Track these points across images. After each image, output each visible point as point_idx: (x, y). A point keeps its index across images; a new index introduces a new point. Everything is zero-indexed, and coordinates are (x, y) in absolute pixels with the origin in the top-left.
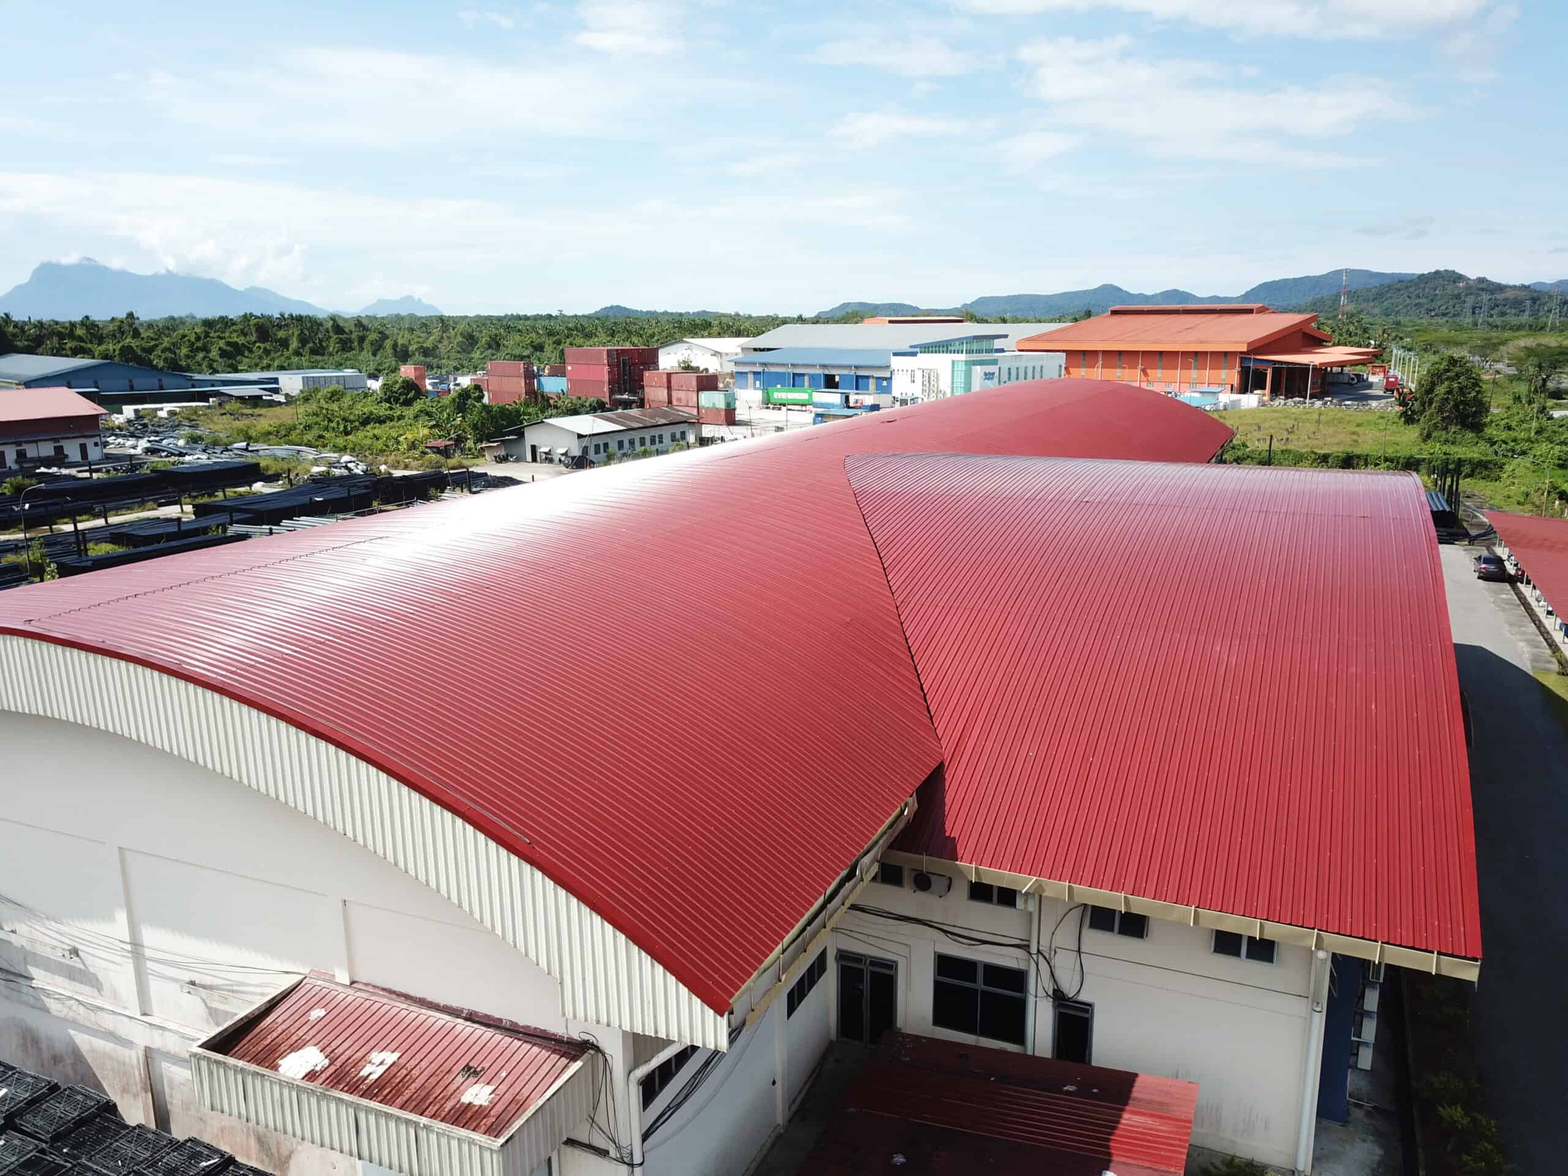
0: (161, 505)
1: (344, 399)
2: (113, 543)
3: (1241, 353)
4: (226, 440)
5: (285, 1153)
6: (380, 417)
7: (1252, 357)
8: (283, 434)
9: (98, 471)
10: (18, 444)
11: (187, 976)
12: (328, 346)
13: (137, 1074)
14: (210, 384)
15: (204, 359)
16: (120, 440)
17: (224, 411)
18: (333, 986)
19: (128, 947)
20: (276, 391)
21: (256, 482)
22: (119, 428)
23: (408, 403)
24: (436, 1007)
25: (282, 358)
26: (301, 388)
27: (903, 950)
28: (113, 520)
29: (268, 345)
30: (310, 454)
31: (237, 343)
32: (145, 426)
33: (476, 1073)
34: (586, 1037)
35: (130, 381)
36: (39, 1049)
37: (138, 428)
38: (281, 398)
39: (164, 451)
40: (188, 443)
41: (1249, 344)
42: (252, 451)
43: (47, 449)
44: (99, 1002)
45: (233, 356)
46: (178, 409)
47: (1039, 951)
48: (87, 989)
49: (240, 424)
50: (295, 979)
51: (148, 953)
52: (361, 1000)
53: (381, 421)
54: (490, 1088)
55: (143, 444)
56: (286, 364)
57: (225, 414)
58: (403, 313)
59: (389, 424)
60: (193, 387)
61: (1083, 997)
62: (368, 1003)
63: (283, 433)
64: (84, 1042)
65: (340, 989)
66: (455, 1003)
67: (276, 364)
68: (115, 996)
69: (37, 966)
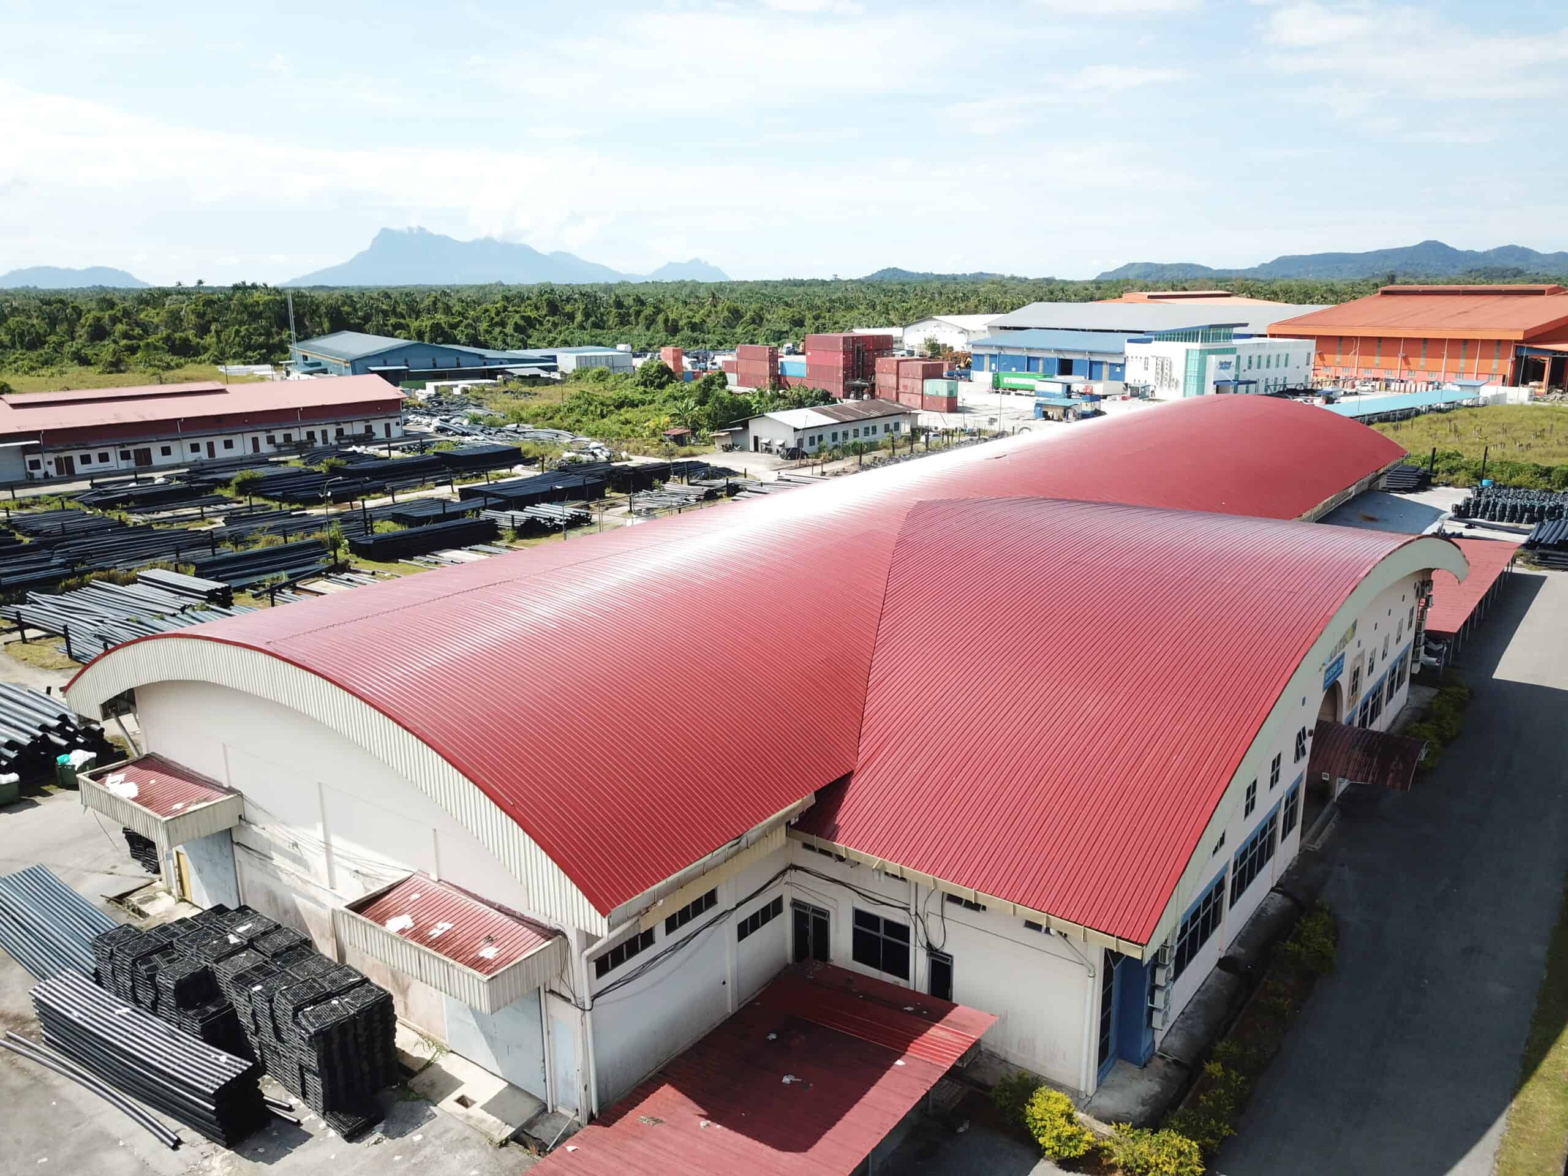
0: (438, 485)
1: (608, 380)
2: (394, 521)
3: (1516, 341)
4: (501, 421)
5: (406, 984)
6: (633, 401)
7: (1526, 345)
8: (546, 417)
9: (396, 449)
10: (338, 424)
11: (355, 867)
12: (608, 320)
13: (328, 925)
14: (498, 362)
15: (501, 332)
16: (418, 418)
17: (507, 389)
18: (428, 881)
19: (323, 845)
20: (554, 369)
21: (516, 464)
22: (421, 406)
23: (661, 386)
24: (482, 901)
25: (567, 332)
26: (575, 367)
27: (832, 903)
28: (400, 498)
29: (556, 319)
30: (566, 438)
31: (529, 317)
32: (441, 403)
33: (492, 940)
34: (558, 927)
35: (434, 360)
36: (277, 905)
37: (437, 405)
38: (556, 376)
39: (450, 430)
40: (469, 423)
41: (1526, 332)
42: (519, 433)
43: (359, 429)
44: (308, 878)
45: (525, 332)
46: (470, 387)
47: (916, 914)
48: (301, 869)
49: (516, 404)
50: (408, 874)
51: (334, 850)
52: (441, 892)
53: (633, 405)
54: (498, 950)
55: (436, 422)
56: (569, 339)
57: (507, 392)
58: (688, 279)
59: (641, 408)
60: (485, 364)
61: (946, 950)
62: (445, 894)
63: (549, 415)
64: (301, 903)
65: (432, 883)
66: (492, 899)
67: (561, 338)
68: (317, 874)
69: (275, 852)
